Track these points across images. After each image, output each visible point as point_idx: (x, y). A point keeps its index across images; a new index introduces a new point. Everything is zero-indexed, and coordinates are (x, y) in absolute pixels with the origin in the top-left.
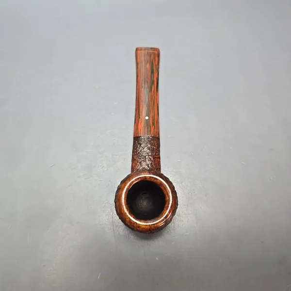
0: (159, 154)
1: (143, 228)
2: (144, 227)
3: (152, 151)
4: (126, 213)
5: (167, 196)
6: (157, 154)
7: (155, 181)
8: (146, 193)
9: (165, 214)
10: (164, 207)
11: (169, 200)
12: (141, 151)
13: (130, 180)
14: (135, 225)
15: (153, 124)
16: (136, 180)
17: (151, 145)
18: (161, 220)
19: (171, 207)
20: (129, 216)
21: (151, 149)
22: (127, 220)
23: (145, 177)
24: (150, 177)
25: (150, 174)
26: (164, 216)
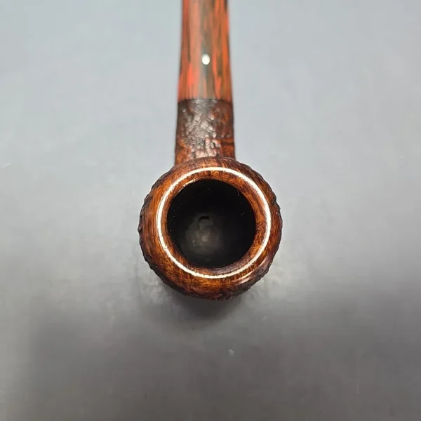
0: (232, 137)
1: (206, 288)
2: (208, 283)
3: (219, 129)
4: (165, 254)
5: (259, 213)
6: (228, 136)
7: (231, 181)
8: (206, 218)
9: (255, 254)
10: (253, 238)
11: (265, 222)
12: (194, 129)
13: (174, 181)
14: (188, 281)
15: (220, 73)
16: (188, 179)
17: (217, 116)
18: (246, 267)
19: (270, 238)
20: (174, 260)
21: (215, 125)
22: (168, 268)
23: (209, 172)
24: (221, 172)
25: (221, 166)
26: (255, 259)
